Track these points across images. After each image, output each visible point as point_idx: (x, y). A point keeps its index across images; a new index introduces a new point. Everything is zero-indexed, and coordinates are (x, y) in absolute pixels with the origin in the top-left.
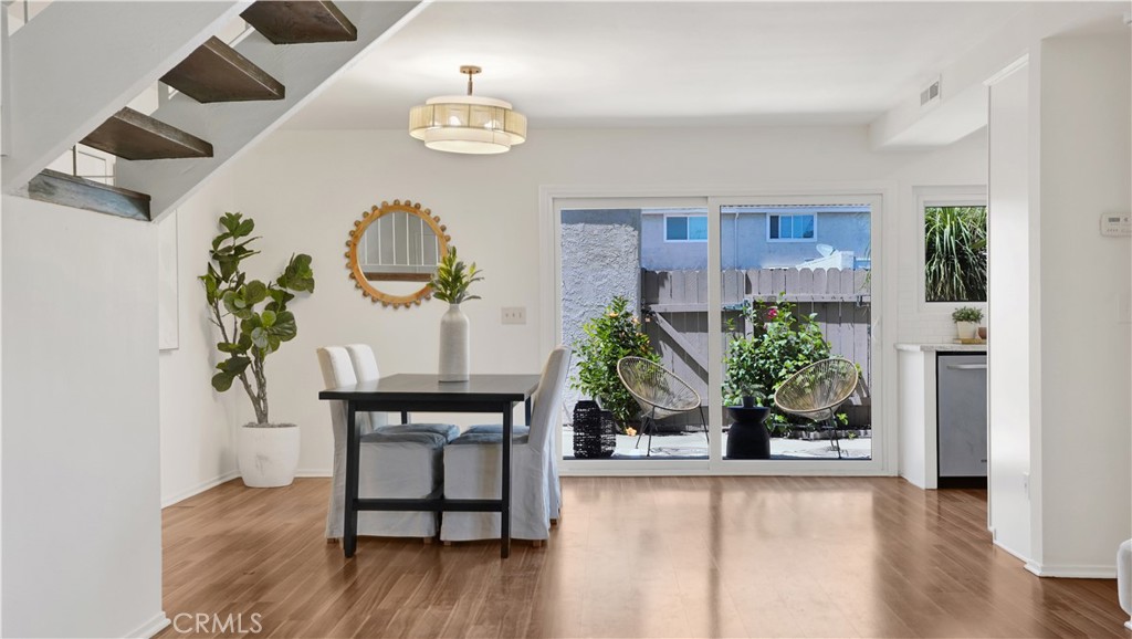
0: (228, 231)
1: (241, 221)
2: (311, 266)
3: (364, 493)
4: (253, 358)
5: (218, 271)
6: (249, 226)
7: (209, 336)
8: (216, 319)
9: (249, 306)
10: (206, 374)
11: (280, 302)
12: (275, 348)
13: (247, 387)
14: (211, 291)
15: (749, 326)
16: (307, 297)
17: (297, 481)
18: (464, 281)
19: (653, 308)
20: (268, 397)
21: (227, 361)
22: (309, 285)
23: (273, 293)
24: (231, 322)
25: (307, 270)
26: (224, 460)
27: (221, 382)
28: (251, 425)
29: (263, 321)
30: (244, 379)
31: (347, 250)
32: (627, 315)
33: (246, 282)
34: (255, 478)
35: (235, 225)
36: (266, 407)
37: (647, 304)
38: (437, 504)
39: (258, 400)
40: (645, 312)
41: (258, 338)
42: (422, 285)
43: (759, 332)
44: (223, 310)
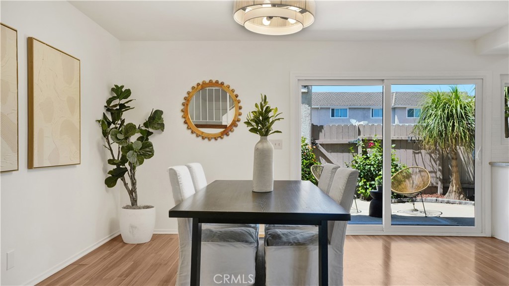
0: (116, 95)
1: (123, 90)
2: (162, 116)
4: (129, 168)
5: (110, 118)
6: (128, 93)
7: (103, 155)
8: (107, 146)
9: (127, 138)
10: (102, 177)
11: (145, 136)
12: (141, 163)
13: (126, 184)
14: (104, 129)
15: (360, 150)
16: (160, 133)
18: (271, 120)
19: (317, 141)
20: (137, 190)
21: (114, 169)
22: (162, 127)
23: (141, 131)
24: (115, 147)
25: (160, 118)
26: (113, 225)
27: (110, 182)
28: (127, 207)
29: (134, 146)
30: (123, 180)
31: (182, 107)
32: (307, 144)
33: (125, 124)
34: (128, 238)
35: (120, 93)
36: (136, 196)
37: (314, 140)
39: (132, 192)
40: (313, 143)
41: (131, 157)
42: (222, 130)
43: (365, 153)
44: (111, 141)
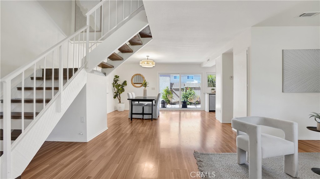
3: (133, 112)
4: (119, 94)
5: (114, 83)
6: (118, 77)
7: (113, 91)
9: (118, 87)
10: (113, 96)
11: (123, 86)
12: (122, 93)
13: (118, 98)
14: (113, 85)
15: (185, 90)
17: (124, 110)
18: (147, 84)
19: (172, 88)
21: (115, 95)
22: (126, 85)
24: (116, 89)
25: (126, 83)
26: (115, 107)
27: (115, 97)
28: (119, 103)
29: (120, 89)
30: (118, 97)
31: (131, 80)
32: (168, 89)
33: (118, 84)
34: (119, 110)
35: (117, 77)
38: (143, 114)
39: (120, 100)
40: (171, 88)
41: (120, 92)
42: (141, 85)
43: (186, 91)
44: (115, 88)
